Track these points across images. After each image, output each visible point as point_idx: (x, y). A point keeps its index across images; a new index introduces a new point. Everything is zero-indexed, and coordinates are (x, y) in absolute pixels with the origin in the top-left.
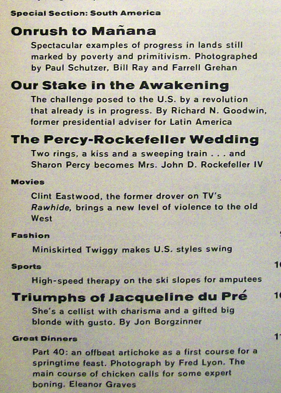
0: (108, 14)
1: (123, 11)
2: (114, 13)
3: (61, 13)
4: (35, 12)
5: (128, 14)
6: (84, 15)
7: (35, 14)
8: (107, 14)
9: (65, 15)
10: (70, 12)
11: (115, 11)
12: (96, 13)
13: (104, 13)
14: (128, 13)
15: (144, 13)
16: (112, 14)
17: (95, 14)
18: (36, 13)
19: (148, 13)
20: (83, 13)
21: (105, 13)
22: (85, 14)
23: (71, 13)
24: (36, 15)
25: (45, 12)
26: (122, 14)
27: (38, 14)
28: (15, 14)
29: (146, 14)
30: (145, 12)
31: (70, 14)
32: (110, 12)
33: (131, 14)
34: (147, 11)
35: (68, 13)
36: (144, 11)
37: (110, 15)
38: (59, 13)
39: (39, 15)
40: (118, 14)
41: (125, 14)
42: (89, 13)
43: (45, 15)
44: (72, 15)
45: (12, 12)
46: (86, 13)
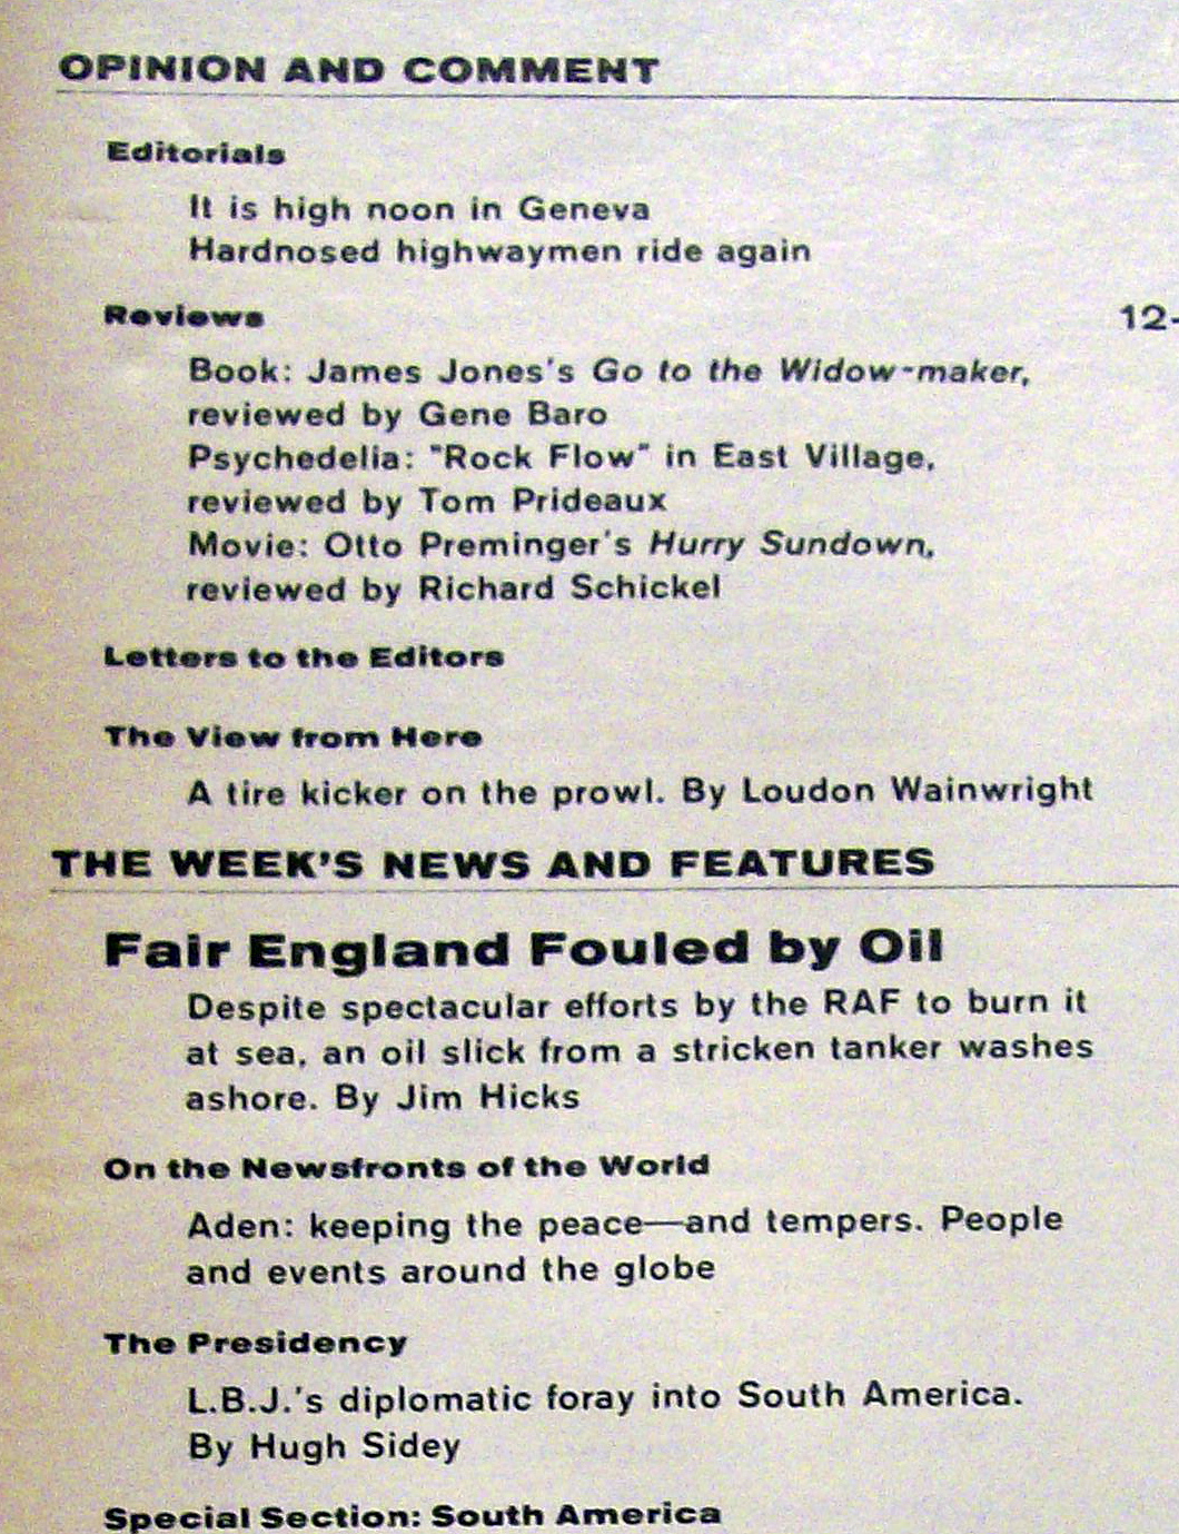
0: (506, 1518)
1: (568, 1508)
2: (528, 1512)
3: (309, 1516)
4: (202, 1514)
5: (588, 1521)
6: (404, 1523)
7: (203, 1521)
8: (499, 1522)
9: (328, 1523)
10: (349, 1511)
11: (533, 1508)
12: (455, 1514)
13: (486, 1514)
14: (588, 1514)
15: (652, 1514)
16: (520, 1517)
17: (450, 1520)
18: (209, 1518)
19: (668, 1513)
20: (403, 1516)
21: (493, 1517)
22: (411, 1519)
23: (355, 1516)
24: (209, 1525)
25: (245, 1513)
26: (562, 1520)
27: (215, 1519)
28: (123, 1523)
29: (659, 1518)
30: (657, 1512)
31: (348, 1519)
32: (512, 1512)
33: (601, 1521)
34: (662, 1508)
35: (341, 1515)
36: (654, 1507)
37: (513, 1521)
38: (303, 1517)
39: (220, 1524)
40: (545, 1519)
41: (574, 1520)
42: (428, 1518)
43: (246, 1523)
44: (355, 1523)
45: (110, 1514)
46: (416, 1514)
